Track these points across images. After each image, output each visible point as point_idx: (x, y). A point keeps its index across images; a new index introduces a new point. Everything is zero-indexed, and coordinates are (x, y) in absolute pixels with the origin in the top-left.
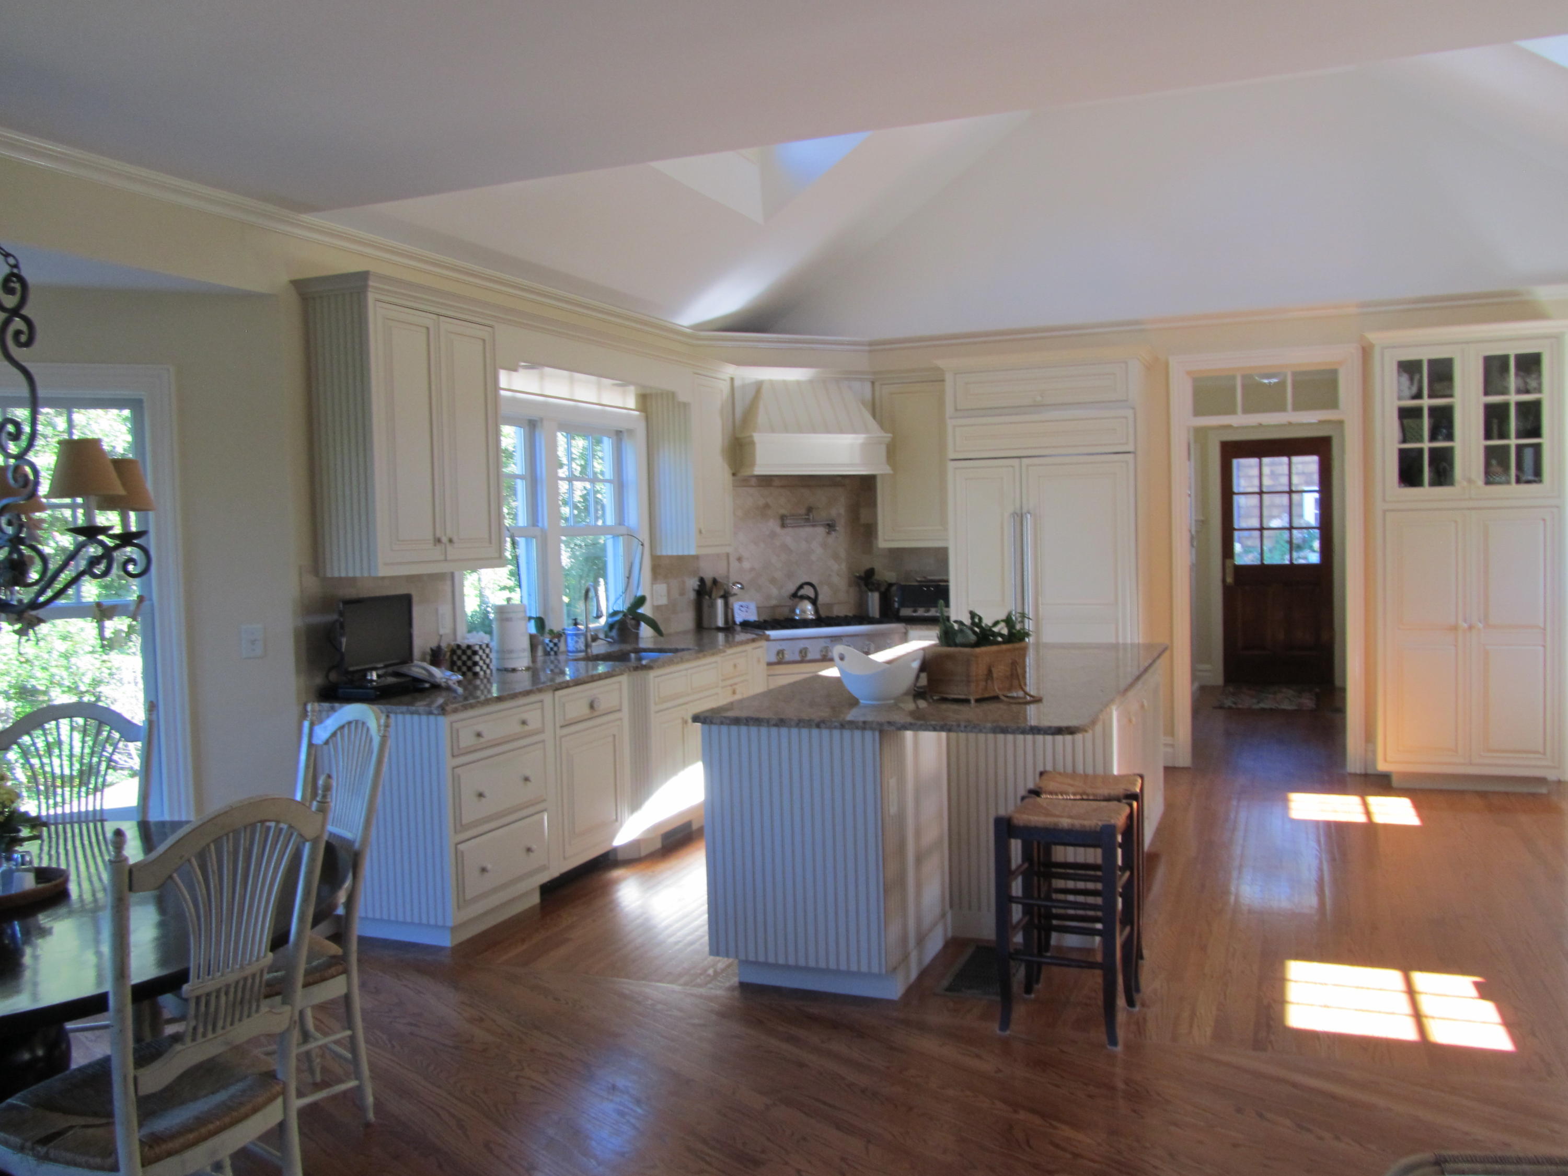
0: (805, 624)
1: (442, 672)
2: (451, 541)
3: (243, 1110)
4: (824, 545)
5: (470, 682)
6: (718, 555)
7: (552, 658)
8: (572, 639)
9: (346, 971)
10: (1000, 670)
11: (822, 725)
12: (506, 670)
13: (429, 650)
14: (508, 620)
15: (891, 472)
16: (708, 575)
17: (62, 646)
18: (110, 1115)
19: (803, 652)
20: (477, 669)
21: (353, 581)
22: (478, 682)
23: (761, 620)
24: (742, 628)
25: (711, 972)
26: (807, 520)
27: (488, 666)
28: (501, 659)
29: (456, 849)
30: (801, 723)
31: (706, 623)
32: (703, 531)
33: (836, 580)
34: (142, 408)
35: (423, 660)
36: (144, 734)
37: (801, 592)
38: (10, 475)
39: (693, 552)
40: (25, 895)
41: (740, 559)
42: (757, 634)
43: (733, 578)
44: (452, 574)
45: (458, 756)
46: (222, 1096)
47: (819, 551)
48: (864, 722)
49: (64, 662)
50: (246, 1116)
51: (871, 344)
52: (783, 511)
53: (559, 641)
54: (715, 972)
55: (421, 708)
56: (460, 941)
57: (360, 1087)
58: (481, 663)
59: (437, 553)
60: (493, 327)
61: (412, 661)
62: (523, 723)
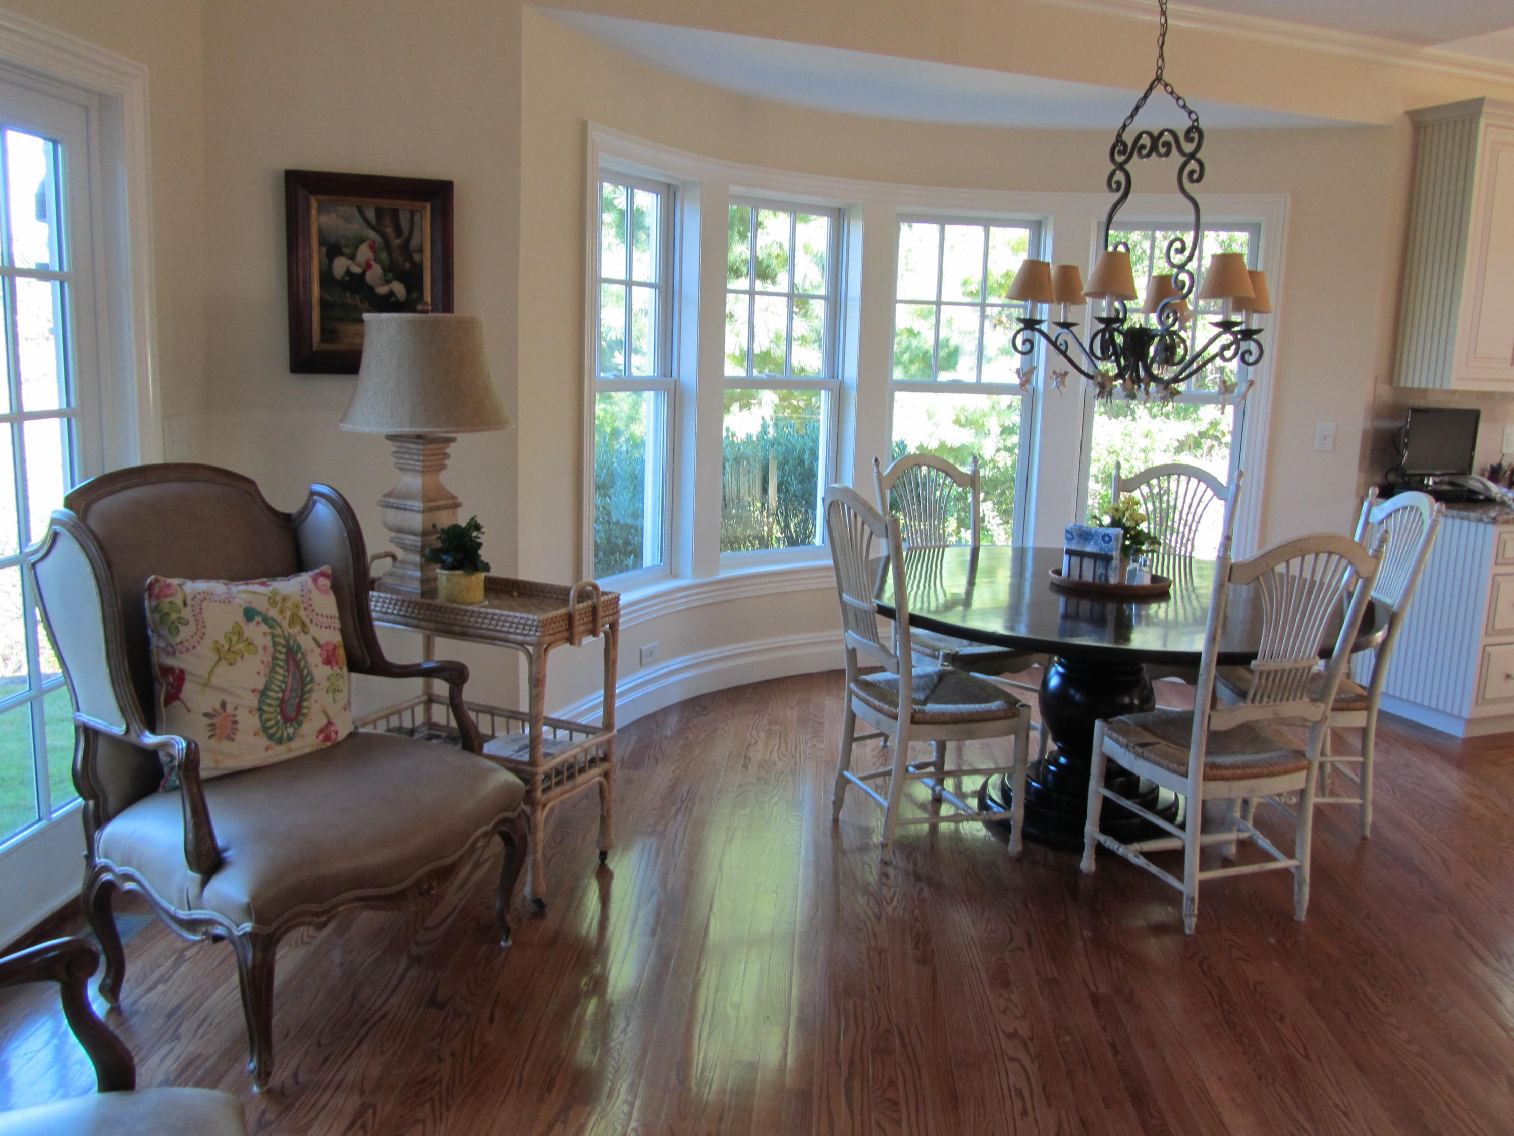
1: (1499, 488)
9: (1368, 711)
13: (1488, 467)
17: (1146, 443)
18: (1189, 747)
21: (1424, 391)
29: (1484, 650)
34: (1257, 230)
35: (1482, 474)
36: (1230, 494)
38: (1173, 281)
40: (1143, 588)
45: (1501, 565)
46: (1262, 756)
50: (1279, 774)
55: (1472, 515)
56: (1469, 735)
57: (1362, 807)
59: (1511, 372)
61: (1470, 473)
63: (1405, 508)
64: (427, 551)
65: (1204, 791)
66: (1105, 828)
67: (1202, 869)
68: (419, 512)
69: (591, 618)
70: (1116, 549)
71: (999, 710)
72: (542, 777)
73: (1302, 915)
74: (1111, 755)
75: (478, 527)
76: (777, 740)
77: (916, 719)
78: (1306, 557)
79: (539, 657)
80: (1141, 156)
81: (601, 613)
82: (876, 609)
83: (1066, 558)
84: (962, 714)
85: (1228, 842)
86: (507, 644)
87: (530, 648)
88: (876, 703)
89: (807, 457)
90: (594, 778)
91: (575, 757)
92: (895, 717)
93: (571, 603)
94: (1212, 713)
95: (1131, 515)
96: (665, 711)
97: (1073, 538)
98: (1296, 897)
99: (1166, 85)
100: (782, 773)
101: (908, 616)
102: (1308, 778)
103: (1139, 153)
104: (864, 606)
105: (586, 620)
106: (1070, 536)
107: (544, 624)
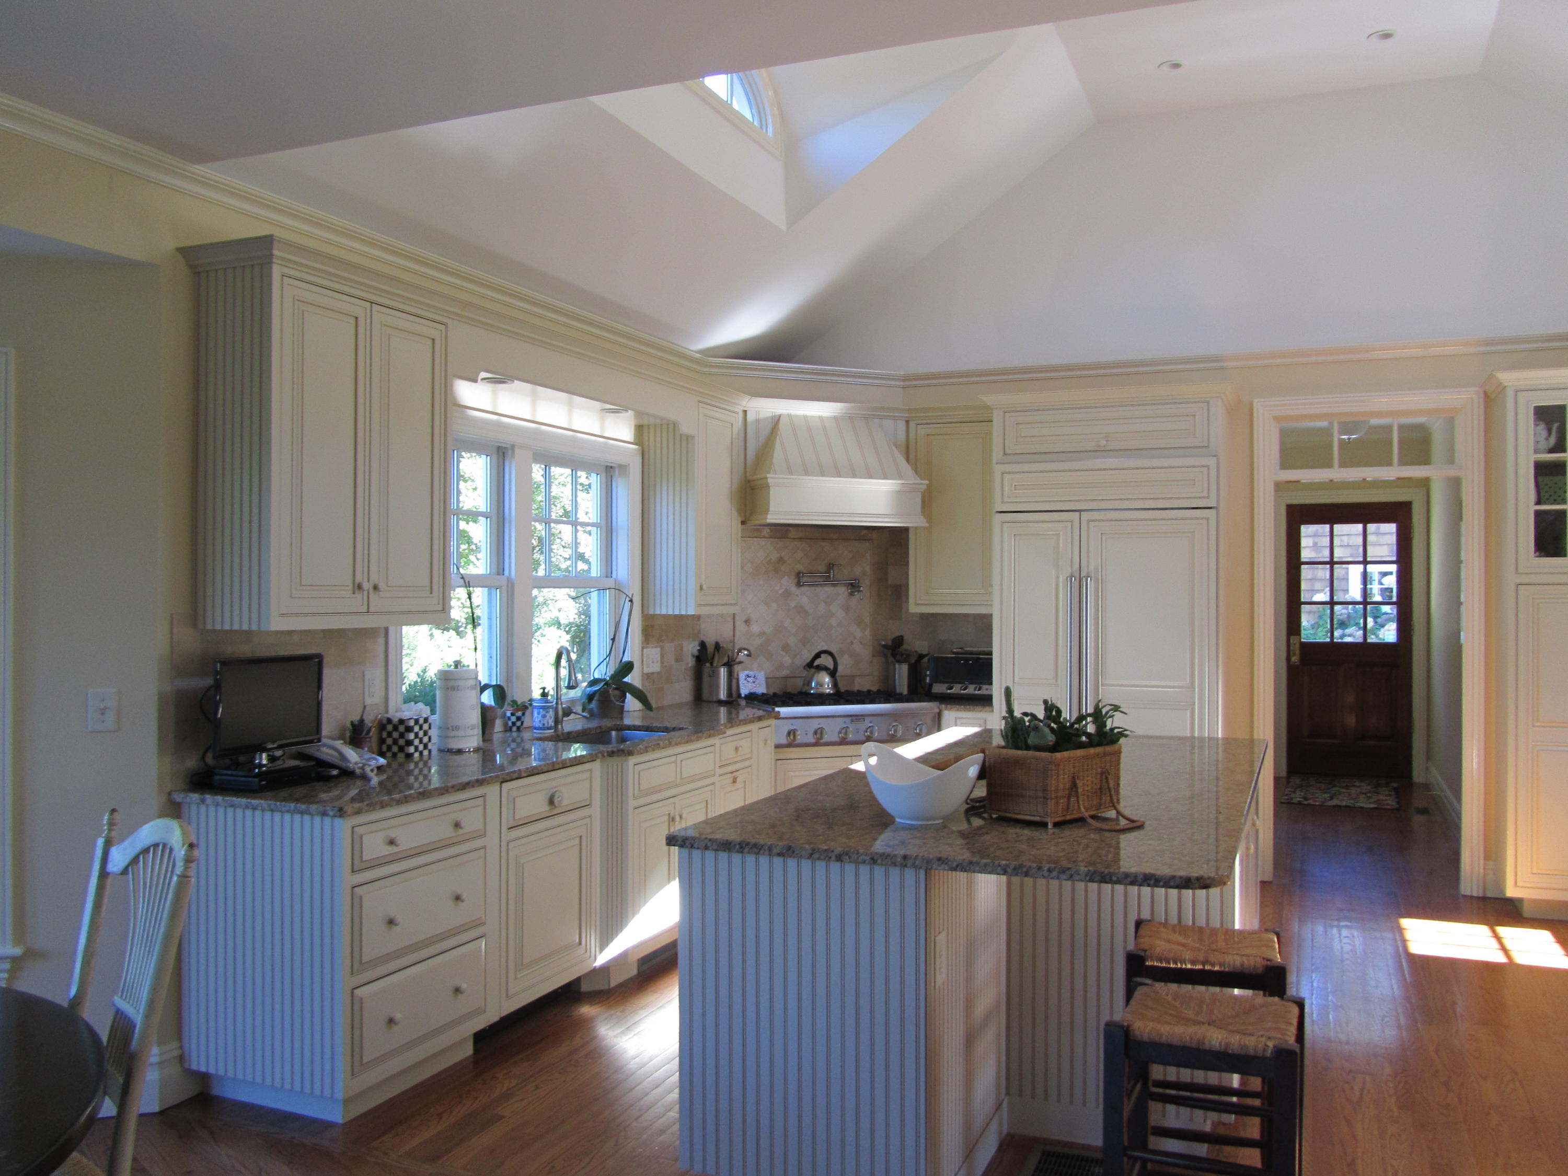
0: (822, 699)
1: (360, 756)
2: (376, 588)
4: (847, 609)
5: (398, 768)
6: (722, 616)
7: (514, 734)
8: (538, 713)
10: (1086, 784)
11: (845, 858)
12: (450, 751)
13: (349, 725)
14: (455, 686)
15: (927, 525)
16: (710, 639)
19: (819, 732)
20: (411, 749)
22: (412, 766)
23: (771, 693)
24: (747, 702)
26: (827, 579)
27: (426, 746)
28: (444, 737)
29: (352, 993)
31: (705, 696)
32: (704, 587)
33: (857, 647)
37: (817, 663)
39: (691, 612)
41: (747, 622)
42: (765, 711)
43: (739, 644)
44: (387, 630)
45: (361, 871)
47: (840, 614)
48: (905, 857)
51: (906, 378)
52: (800, 567)
53: (523, 714)
55: (313, 807)
56: (351, 1116)
58: (417, 742)
59: (357, 602)
60: (445, 324)
61: (319, 740)
62: (457, 825)
63: (156, 845)
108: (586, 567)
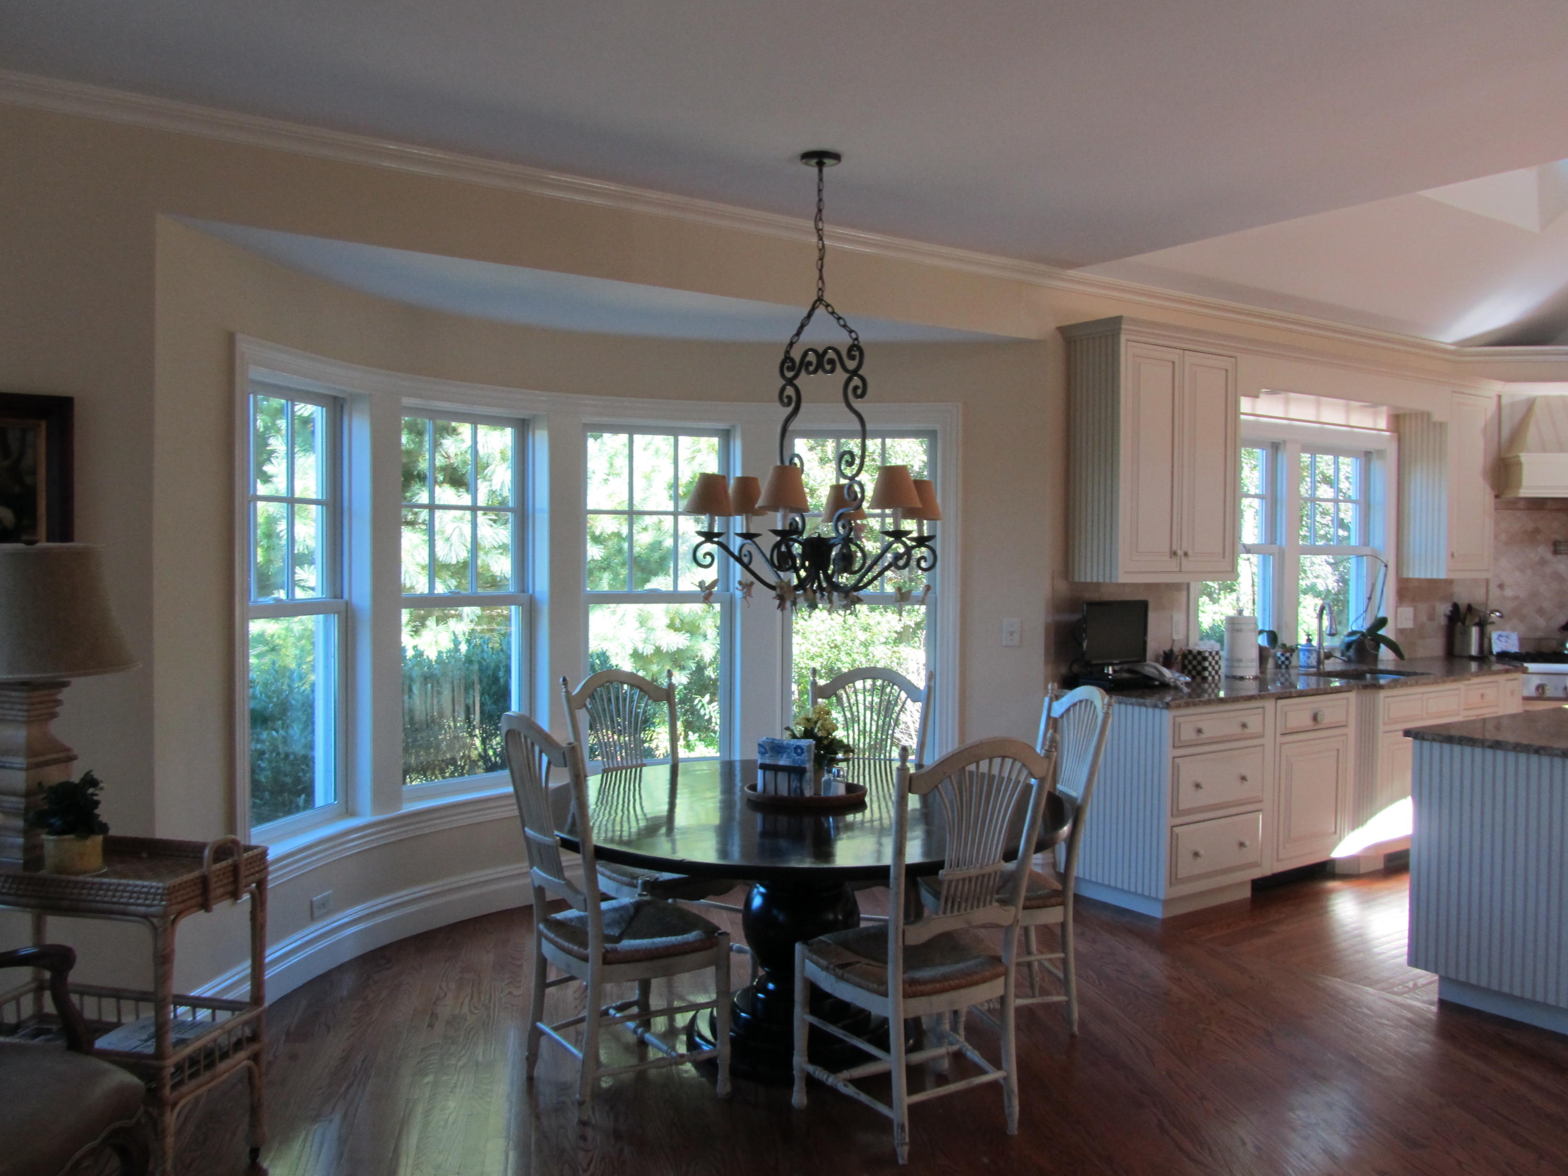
1: (1173, 674)
2: (1186, 554)
3: (975, 977)
5: (1199, 685)
6: (1475, 581)
7: (1283, 671)
8: (1304, 655)
9: (1063, 904)
11: (1542, 752)
12: (1234, 678)
13: (1162, 653)
14: (1239, 631)
16: (1463, 601)
18: (886, 962)
20: (1206, 674)
21: (1098, 585)
22: (1206, 686)
23: (1522, 651)
24: (1498, 659)
25: (1411, 984)
27: (1217, 672)
28: (1230, 667)
29: (1172, 831)
30: (1518, 748)
31: (1457, 650)
32: (1456, 554)
34: (936, 437)
35: (1157, 661)
36: (924, 696)
38: (845, 491)
39: (1443, 575)
40: (838, 799)
41: (1501, 586)
42: (1513, 666)
43: (1492, 606)
44: (1188, 585)
45: (1179, 748)
46: (961, 966)
49: (863, 650)
50: (976, 983)
52: (1557, 537)
53: (1291, 655)
54: (1415, 985)
55: (1148, 701)
56: (1170, 914)
57: (1068, 1003)
58: (1210, 669)
59: (1172, 564)
60: (1235, 357)
61: (1145, 661)
62: (1244, 726)
63: (1081, 701)
64: (31, 814)
65: (905, 1010)
66: (813, 1058)
67: (912, 1090)
68: (21, 769)
69: (231, 879)
70: (809, 760)
71: (696, 941)
72: (172, 1070)
73: (1014, 1127)
74: (812, 979)
75: (94, 783)
76: (470, 991)
77: (610, 959)
78: (981, 763)
79: (165, 930)
80: (809, 373)
81: (243, 872)
82: (560, 843)
83: (760, 773)
84: (657, 949)
85: (942, 1057)
86: (128, 918)
87: (155, 920)
88: (566, 944)
89: (501, 674)
90: (239, 1063)
91: (215, 1040)
92: (585, 959)
93: (205, 864)
94: (907, 927)
95: (822, 725)
96: (341, 968)
97: (766, 752)
98: (1007, 1111)
99: (827, 306)
100: (473, 1028)
101: (592, 849)
102: (1006, 985)
103: (807, 369)
104: (547, 840)
105: (225, 881)
106: (763, 750)
107: (170, 892)
108: (1346, 534)
